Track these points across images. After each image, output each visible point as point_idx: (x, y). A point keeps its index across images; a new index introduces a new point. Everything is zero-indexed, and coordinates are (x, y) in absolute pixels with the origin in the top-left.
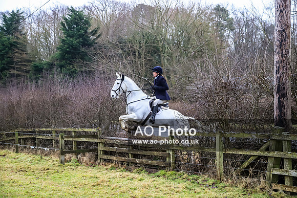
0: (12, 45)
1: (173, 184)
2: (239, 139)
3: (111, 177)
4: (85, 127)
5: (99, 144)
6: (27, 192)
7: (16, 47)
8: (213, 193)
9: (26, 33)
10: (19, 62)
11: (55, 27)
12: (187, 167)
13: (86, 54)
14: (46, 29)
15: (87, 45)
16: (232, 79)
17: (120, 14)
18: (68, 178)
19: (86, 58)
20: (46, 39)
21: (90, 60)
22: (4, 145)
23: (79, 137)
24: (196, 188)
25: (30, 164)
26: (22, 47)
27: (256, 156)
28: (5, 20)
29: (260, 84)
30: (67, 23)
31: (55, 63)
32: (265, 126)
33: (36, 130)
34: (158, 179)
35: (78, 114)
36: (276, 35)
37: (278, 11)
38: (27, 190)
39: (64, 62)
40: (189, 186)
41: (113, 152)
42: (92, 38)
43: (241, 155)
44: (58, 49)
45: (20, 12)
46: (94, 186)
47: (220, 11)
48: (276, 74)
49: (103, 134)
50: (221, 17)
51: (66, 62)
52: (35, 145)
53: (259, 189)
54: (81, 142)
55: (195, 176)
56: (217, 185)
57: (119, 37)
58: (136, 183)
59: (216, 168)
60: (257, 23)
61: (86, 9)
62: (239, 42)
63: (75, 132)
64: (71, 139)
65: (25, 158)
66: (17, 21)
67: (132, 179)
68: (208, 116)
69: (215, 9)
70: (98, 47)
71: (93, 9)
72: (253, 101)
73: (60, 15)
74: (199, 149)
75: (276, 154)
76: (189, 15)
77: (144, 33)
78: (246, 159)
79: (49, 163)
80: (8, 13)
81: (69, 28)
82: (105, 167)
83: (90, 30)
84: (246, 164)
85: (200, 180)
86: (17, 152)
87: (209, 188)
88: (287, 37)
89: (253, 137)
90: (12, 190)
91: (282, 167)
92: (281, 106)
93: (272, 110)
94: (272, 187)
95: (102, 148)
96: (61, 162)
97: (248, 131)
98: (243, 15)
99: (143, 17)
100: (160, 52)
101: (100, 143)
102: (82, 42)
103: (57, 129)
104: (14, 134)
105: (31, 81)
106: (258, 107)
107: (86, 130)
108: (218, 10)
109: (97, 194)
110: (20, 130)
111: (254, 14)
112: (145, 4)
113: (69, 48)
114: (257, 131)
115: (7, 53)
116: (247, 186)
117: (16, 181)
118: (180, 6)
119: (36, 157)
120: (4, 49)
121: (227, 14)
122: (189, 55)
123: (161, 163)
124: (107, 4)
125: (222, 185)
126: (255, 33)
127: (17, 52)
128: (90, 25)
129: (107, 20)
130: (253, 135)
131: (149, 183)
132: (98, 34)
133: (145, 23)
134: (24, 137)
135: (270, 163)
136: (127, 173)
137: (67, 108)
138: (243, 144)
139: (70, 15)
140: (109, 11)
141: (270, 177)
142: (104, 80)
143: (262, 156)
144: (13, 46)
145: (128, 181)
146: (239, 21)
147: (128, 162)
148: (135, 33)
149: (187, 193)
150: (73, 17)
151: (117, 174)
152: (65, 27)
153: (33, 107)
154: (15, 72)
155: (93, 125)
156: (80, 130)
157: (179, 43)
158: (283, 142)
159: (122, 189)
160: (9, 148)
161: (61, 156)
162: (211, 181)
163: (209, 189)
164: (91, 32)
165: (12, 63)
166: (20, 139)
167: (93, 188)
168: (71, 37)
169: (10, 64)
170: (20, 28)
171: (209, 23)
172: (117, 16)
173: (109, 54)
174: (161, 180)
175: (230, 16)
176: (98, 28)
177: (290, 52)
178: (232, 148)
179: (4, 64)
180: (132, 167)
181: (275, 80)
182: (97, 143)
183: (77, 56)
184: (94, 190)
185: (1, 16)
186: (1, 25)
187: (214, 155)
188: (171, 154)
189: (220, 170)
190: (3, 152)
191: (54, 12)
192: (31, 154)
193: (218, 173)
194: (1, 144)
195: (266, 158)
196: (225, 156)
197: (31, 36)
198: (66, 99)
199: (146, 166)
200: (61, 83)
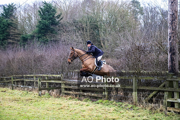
0: (9, 24)
1: (107, 108)
2: (147, 80)
3: (69, 104)
4: (53, 74)
6: (19, 113)
7: (12, 26)
8: (131, 113)
9: (17, 18)
10: (13, 35)
11: (35, 13)
12: (115, 98)
13: (54, 30)
14: (29, 14)
15: (54, 24)
16: (142, 44)
17: (74, 5)
18: (44, 104)
19: (54, 32)
20: (30, 21)
21: (56, 33)
22: (5, 85)
23: (50, 80)
24: (121, 110)
25: (21, 96)
26: (15, 26)
27: (157, 90)
28: (4, 9)
29: (159, 47)
30: (42, 11)
31: (35, 35)
33: (24, 76)
34: (98, 105)
35: (49, 66)
36: (169, 17)
37: (170, 2)
38: (19, 112)
39: (40, 34)
40: (116, 109)
41: (71, 89)
42: (57, 20)
43: (148, 90)
44: (37, 27)
45: (13, 5)
46: (59, 109)
48: (169, 40)
49: (64, 78)
50: (135, 7)
51: (42, 35)
52: (23, 85)
53: (159, 111)
54: (51, 83)
55: (121, 103)
56: (134, 108)
57: (74, 19)
58: (84, 107)
59: (133, 98)
60: (157, 10)
61: (53, 2)
62: (147, 22)
63: (47, 77)
64: (45, 81)
65: (18, 93)
66: (12, 10)
67: (82, 105)
68: (128, 67)
69: (132, 2)
70: (61, 26)
71: (58, 2)
72: (155, 57)
74: (123, 86)
75: (169, 89)
76: (116, 6)
77: (89, 17)
78: (151, 92)
79: (32, 96)
80: (6, 5)
81: (43, 14)
82: (66, 98)
83: (56, 15)
84: (151, 95)
85: (123, 105)
86: (13, 89)
87: (129, 110)
88: (176, 18)
89: (155, 79)
90: (10, 112)
91: (173, 97)
92: (172, 60)
93: (167, 63)
94: (167, 109)
95: (64, 86)
96: (39, 95)
97: (152, 75)
98: (149, 5)
99: (88, 7)
100: (99, 28)
101: (62, 83)
102: (51, 23)
103: (36, 75)
104: (11, 78)
105: (21, 46)
106: (158, 61)
107: (54, 75)
108: (134, 2)
109: (61, 114)
110: (14, 76)
111: (156, 4)
113: (43, 26)
114: (158, 75)
115: (6, 29)
116: (152, 109)
117: (12, 106)
119: (24, 92)
120: (4, 27)
121: (139, 5)
122: (116, 29)
123: (100, 95)
125: (137, 108)
126: (157, 16)
127: (12, 29)
128: (56, 12)
129: (66, 9)
130: (155, 78)
131: (93, 107)
132: (61, 17)
133: (89, 11)
134: (17, 80)
135: (166, 94)
136: (79, 101)
137: (42, 62)
138: (150, 84)
139: (44, 6)
141: (166, 103)
142: (65, 45)
143: (160, 91)
144: (9, 25)
145: (80, 106)
146: (147, 9)
147: (80, 95)
148: (84, 17)
149: (115, 113)
150: (46, 7)
151: (73, 102)
152: (41, 14)
153: (22, 62)
154: (11, 41)
155: (58, 73)
156: (51, 76)
157: (110, 23)
158: (174, 82)
159: (76, 111)
160: (8, 87)
161: (39, 91)
162: (130, 106)
163: (129, 111)
164: (57, 17)
165: (9, 35)
166: (14, 81)
168: (45, 19)
169: (8, 36)
170: (14, 14)
171: (128, 10)
172: (73, 7)
173: (67, 30)
174: (100, 105)
175: (141, 6)
176: (61, 14)
177: (177, 27)
178: (142, 86)
179: (4, 36)
180: (82, 98)
181: (168, 44)
182: (61, 84)
183: (48, 31)
184: (59, 112)
185: (2, 7)
186: (2, 12)
187: (132, 90)
188: (106, 89)
189: (135, 99)
190: (4, 89)
191: (34, 4)
192: (21, 91)
193: (134, 101)
194: (3, 85)
195: (163, 92)
196: (139, 91)
197: (21, 19)
198: (41, 57)
199: (91, 97)
200: (39, 48)
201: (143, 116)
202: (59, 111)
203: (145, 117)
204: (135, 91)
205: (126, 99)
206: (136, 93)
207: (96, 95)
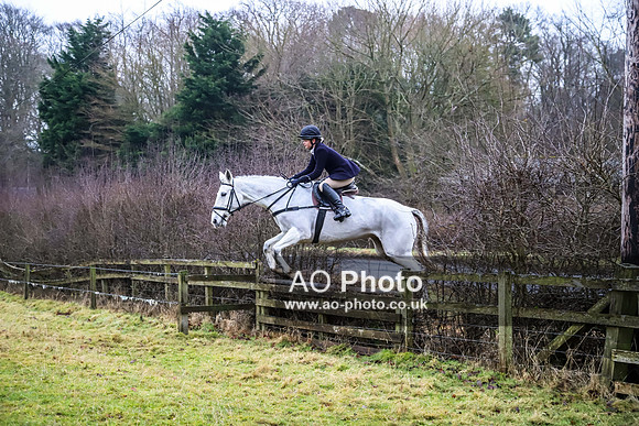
0: (85, 89)
1: (408, 378)
2: (547, 288)
3: (281, 362)
4: (230, 258)
5: (257, 294)
6: (112, 389)
7: (95, 94)
8: (490, 399)
9: (113, 67)
10: (99, 125)
11: (172, 56)
12: (437, 345)
13: (235, 110)
14: (154, 56)
15: (237, 90)
16: (533, 163)
17: (305, 27)
18: (195, 361)
19: (235, 118)
20: (155, 78)
21: (243, 121)
22: (67, 293)
23: (217, 279)
24: (455, 388)
25: (119, 332)
26: (105, 95)
27: (582, 324)
28: (73, 39)
29: (592, 176)
30: (197, 45)
31: (172, 126)
32: (602, 262)
33: (132, 262)
34: (376, 367)
36: (627, 72)
37: (632, 22)
38: (113, 385)
39: (190, 124)
40: (440, 385)
41: (286, 310)
42: (247, 76)
43: (550, 321)
44: (178, 97)
45: (102, 24)
46: (246, 379)
47: (513, 21)
48: (627, 153)
49: (266, 274)
50: (513, 35)
51: (194, 125)
52: (129, 294)
53: (586, 393)
54: (222, 288)
55: (455, 364)
57: (302, 75)
58: (332, 374)
59: (497, 347)
60: (589, 46)
61: (235, 17)
62: (550, 87)
63: (209, 268)
64: (201, 283)
65: (109, 319)
66: (97, 42)
67: (323, 367)
68: (482, 240)
69: (502, 17)
70: (258, 96)
71: (251, 16)
72: (577, 209)
73: (184, 29)
74: (463, 307)
75: (623, 321)
76: (447, 31)
77: (354, 66)
78: (560, 330)
79: (157, 331)
80: (79, 24)
81: (200, 55)
82: (271, 341)
83: (242, 61)
84: (560, 341)
85: (464, 372)
86: (94, 307)
87: (484, 387)
89: (576, 283)
90: (82, 383)
91: (635, 348)
92: (636, 220)
93: (617, 230)
94: (614, 388)
95: (263, 301)
96: (182, 329)
97: (566, 271)
98: (560, 29)
99: (353, 33)
100: (386, 106)
101: (259, 291)
102: (226, 85)
103: (173, 262)
104: (88, 270)
105: (123, 162)
106: (587, 222)
108: (508, 20)
109: (252, 396)
110: (100, 262)
111: (583, 27)
112: (357, 7)
113: (199, 96)
114: (585, 271)
115: (76, 106)
116: (562, 386)
117: (89, 366)
118: (429, 10)
119: (132, 317)
120: (70, 99)
121: (527, 28)
122: (446, 112)
123: (384, 335)
124: (278, 6)
125: (509, 382)
126: (586, 69)
127: (95, 104)
128: (243, 50)
129: (279, 39)
131: (359, 376)
132: (260, 68)
133: (356, 47)
134: (108, 276)
135: (611, 338)
136: (315, 354)
137: (194, 220)
138: (555, 299)
139: (202, 30)
140: (282, 21)
141: (610, 369)
142: (271, 163)
143: (594, 325)
144: (87, 91)
145: (316, 370)
146: (553, 43)
147: (317, 333)
148: (335, 67)
149: (436, 398)
150: (209, 33)
151: (293, 355)
152: (194, 55)
153: (126, 216)
154: (92, 144)
155: (247, 256)
156: (220, 264)
157: (425, 88)
159: (303, 388)
160: (79, 299)
161: (181, 317)
162: (487, 374)
163: (482, 390)
164: (246, 65)
165: (86, 126)
166: (99, 281)
167: (243, 383)
168: (205, 74)
169: (80, 130)
170: (102, 55)
171: (489, 46)
172: (300, 32)
173: (281, 109)
174: (384, 369)
175: (533, 33)
176: (260, 56)
178: (530, 306)
179: (70, 128)
180: (325, 343)
181: (624, 166)
182: (253, 292)
183: (217, 114)
184: (246, 388)
185: (65, 30)
186: (64, 48)
187: (493, 321)
188: (405, 316)
189: (506, 352)
190: (65, 306)
191: (171, 23)
192: (120, 312)
193: (502, 357)
194: (62, 290)
195: (603, 329)
196: (517, 323)
197: (125, 71)
198: (192, 201)
199: (353, 340)
200: (183, 169)
201: (529, 410)
202: (246, 386)
203: (537, 415)
204: (506, 325)
205: (473, 350)
206: (510, 329)
207: (371, 333)
